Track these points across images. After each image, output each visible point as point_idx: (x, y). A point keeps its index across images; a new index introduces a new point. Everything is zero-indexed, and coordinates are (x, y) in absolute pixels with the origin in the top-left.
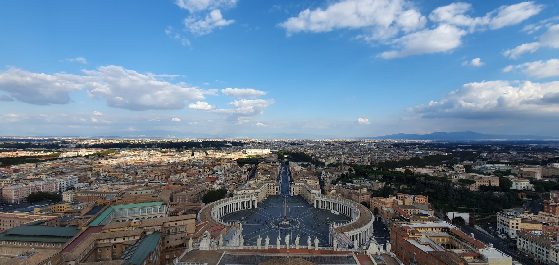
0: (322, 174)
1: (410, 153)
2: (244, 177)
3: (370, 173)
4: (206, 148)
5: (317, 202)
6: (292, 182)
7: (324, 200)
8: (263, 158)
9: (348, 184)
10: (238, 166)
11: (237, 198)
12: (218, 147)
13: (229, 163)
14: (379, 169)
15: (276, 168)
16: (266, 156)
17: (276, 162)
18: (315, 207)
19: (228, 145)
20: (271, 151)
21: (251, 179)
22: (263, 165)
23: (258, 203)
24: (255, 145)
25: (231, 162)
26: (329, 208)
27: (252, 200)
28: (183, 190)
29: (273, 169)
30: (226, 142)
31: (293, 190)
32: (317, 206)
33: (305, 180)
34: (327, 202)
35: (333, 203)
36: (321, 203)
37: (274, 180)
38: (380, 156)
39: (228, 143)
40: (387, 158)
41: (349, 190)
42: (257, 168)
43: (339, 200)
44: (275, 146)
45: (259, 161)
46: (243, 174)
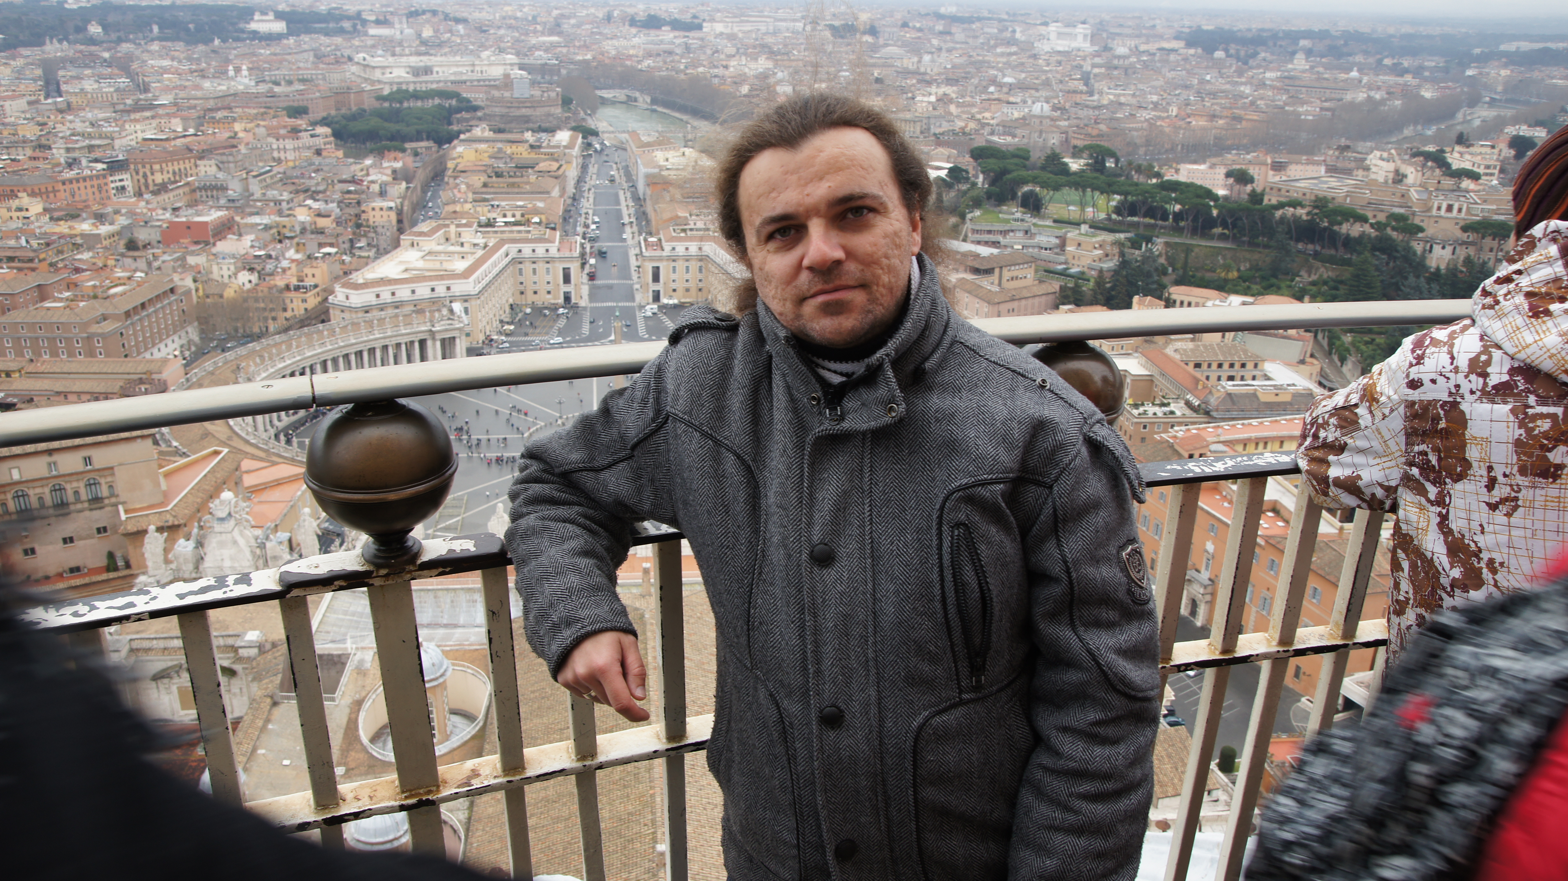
1: (1262, 85)
2: (378, 213)
3: (1050, 187)
6: (650, 239)
8: (476, 109)
10: (340, 154)
11: (356, 329)
12: (203, 43)
13: (284, 138)
15: (557, 161)
16: (496, 93)
17: (551, 131)
19: (262, 28)
20: (522, 67)
21: (424, 227)
22: (483, 146)
24: (427, 33)
25: (295, 132)
27: (439, 337)
29: (542, 166)
30: (247, 13)
31: (656, 278)
37: (551, 226)
38: (1115, 95)
39: (258, 16)
40: (1146, 108)
42: (450, 165)
44: (543, 34)
45: (459, 121)
46: (370, 197)
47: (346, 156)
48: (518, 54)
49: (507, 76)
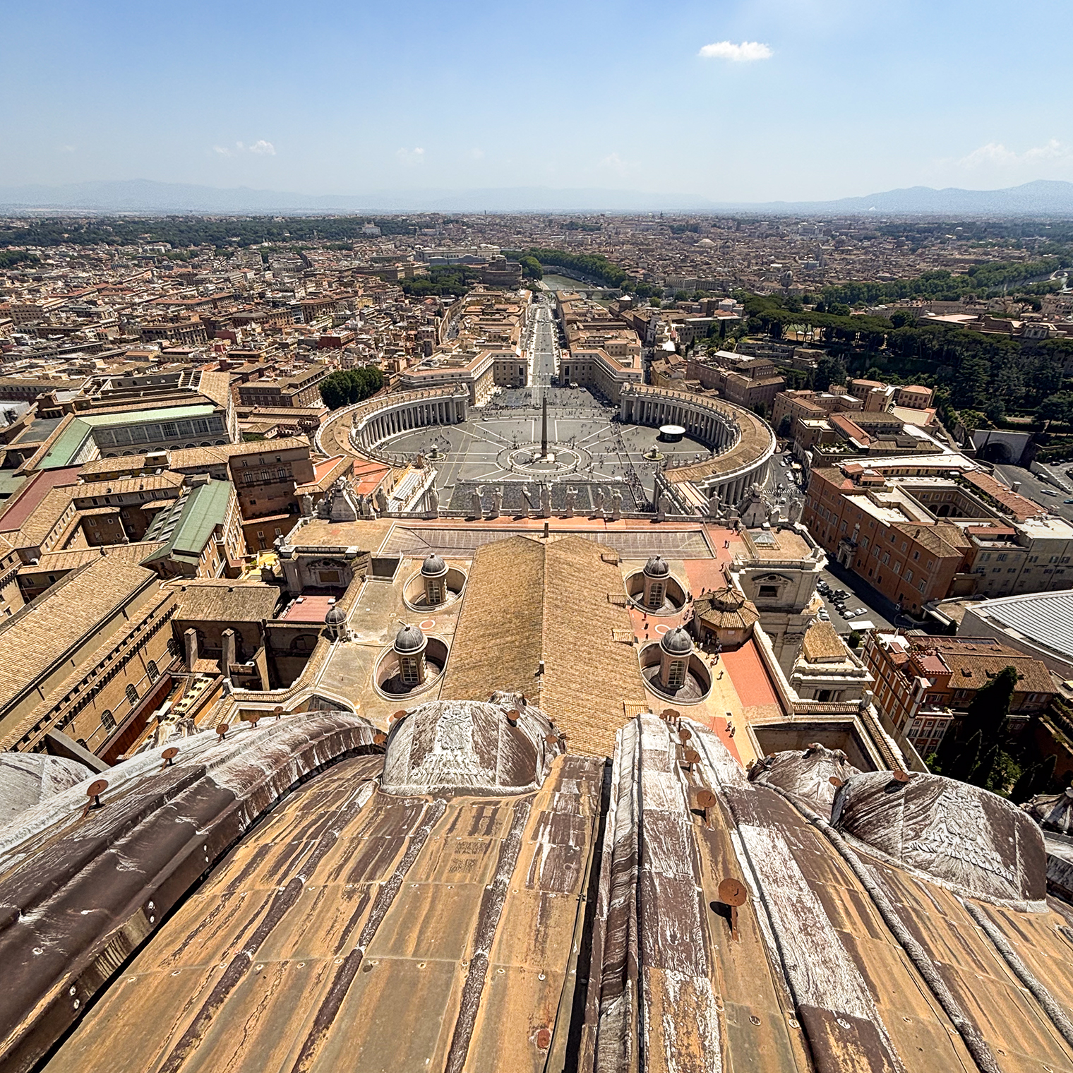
0: (652, 326)
2: (425, 334)
3: (789, 323)
4: (300, 243)
5: (630, 404)
6: (565, 351)
9: (721, 354)
10: (407, 302)
12: (337, 239)
14: (820, 308)
15: (518, 306)
17: (517, 290)
19: (368, 231)
20: (502, 252)
27: (455, 402)
28: (261, 372)
29: (511, 310)
30: (360, 221)
31: (567, 373)
32: (630, 415)
34: (657, 405)
36: (639, 407)
37: (515, 343)
39: (367, 225)
41: (723, 370)
45: (468, 284)
46: (423, 324)
47: (410, 303)
48: (500, 245)
49: (493, 258)
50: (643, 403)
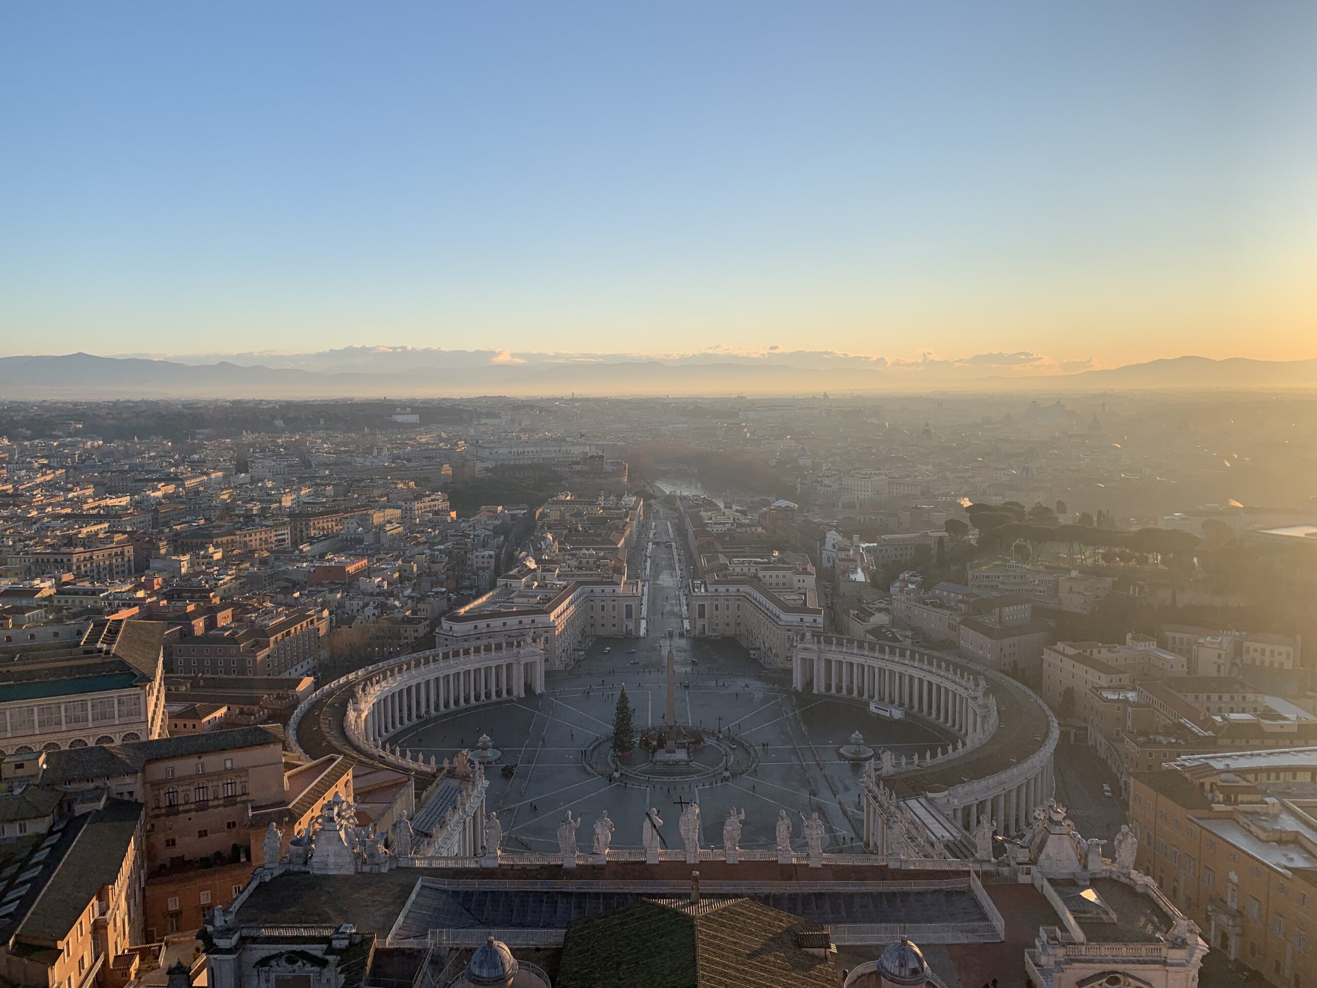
0: (828, 546)
2: (480, 560)
4: (299, 436)
5: (808, 664)
6: (697, 582)
7: (840, 657)
8: (562, 478)
11: (456, 654)
13: (411, 500)
16: (578, 468)
17: (619, 496)
18: (799, 688)
19: (400, 419)
21: (514, 572)
23: (550, 675)
24: (526, 422)
25: (419, 497)
26: (861, 693)
27: (522, 663)
29: (612, 523)
30: (392, 407)
31: (702, 615)
32: (809, 684)
33: (753, 570)
34: (851, 664)
35: (877, 671)
36: (823, 672)
37: (619, 571)
42: (539, 523)
43: (903, 655)
45: (548, 489)
46: (475, 548)
47: (458, 516)
49: (585, 454)
50: (828, 662)
